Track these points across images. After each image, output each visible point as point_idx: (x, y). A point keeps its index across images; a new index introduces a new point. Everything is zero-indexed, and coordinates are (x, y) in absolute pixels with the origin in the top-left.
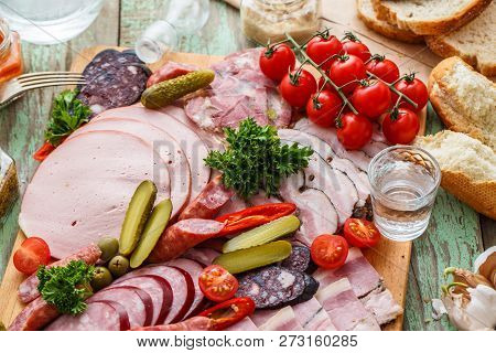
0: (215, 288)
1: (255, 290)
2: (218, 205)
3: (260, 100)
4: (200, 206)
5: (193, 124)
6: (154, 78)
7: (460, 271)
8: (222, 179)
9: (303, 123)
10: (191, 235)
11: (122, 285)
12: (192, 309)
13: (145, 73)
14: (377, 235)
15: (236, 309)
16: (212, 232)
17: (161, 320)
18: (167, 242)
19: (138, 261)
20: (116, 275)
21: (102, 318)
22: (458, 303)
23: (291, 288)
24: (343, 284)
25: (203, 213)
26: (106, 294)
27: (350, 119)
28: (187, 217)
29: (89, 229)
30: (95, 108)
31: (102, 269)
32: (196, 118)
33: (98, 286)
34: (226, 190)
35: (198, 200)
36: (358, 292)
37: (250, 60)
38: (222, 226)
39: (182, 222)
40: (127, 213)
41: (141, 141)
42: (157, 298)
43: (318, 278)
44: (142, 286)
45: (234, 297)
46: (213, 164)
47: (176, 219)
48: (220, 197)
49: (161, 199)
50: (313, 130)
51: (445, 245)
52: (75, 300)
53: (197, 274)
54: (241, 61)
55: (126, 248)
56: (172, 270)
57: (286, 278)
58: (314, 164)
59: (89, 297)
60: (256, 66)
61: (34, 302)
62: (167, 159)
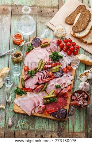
0: (50, 75)
1: (55, 75)
3: (56, 47)
5: (47, 50)
6: (42, 43)
7: (82, 74)
8: (51, 59)
9: (62, 51)
10: (47, 67)
11: (38, 73)
12: (47, 77)
13: (41, 42)
14: (71, 68)
15: (53, 77)
16: (50, 67)
17: (43, 79)
18: (44, 68)
19: (40, 70)
22: (81, 78)
25: (49, 64)
26: (36, 75)
27: (69, 51)
28: (47, 64)
29: (34, 65)
30: (34, 47)
31: (36, 71)
32: (48, 50)
33: (35, 73)
34: (52, 61)
35: (48, 62)
36: (68, 76)
37: (55, 41)
40: (39, 63)
41: (40, 53)
43: (63, 74)
44: (41, 74)
46: (50, 56)
47: (45, 65)
48: (51, 62)
49: (43, 62)
50: (64, 52)
51: (80, 69)
52: (32, 75)
53: (48, 72)
54: (54, 41)
55: (39, 68)
56: (44, 71)
57: (60, 74)
58: (64, 58)
59: (34, 75)
60: (56, 42)
61: (27, 75)
62: (44, 56)
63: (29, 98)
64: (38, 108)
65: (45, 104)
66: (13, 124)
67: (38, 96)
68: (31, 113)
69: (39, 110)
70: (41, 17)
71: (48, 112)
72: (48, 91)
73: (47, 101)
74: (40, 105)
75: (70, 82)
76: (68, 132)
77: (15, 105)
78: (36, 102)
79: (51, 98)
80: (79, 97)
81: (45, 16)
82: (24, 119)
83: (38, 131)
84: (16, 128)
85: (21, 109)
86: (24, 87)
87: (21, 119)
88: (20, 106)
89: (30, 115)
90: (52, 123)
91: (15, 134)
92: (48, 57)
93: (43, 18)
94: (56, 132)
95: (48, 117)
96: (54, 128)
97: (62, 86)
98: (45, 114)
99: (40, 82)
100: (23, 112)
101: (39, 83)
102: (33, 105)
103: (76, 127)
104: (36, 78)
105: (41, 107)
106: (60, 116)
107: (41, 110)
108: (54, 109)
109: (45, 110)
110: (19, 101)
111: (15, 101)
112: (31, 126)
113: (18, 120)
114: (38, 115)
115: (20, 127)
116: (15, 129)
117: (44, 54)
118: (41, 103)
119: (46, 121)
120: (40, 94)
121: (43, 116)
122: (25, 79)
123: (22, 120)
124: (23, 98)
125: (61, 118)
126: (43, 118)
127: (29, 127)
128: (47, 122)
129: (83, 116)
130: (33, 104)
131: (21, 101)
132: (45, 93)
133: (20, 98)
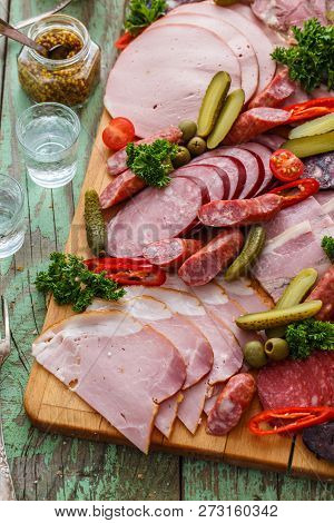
0: (285, 170)
1: (318, 173)
2: (284, 96)
3: (320, 1)
4: (268, 95)
5: (260, 22)
8: (289, 73)
10: (263, 121)
11: (201, 163)
12: (262, 187)
15: (303, 188)
16: (281, 120)
17: (237, 195)
18: (240, 127)
19: (214, 142)
20: (195, 154)
21: (185, 191)
25: (271, 103)
26: (187, 171)
28: (257, 106)
29: (168, 112)
30: (170, 2)
31: (183, 148)
32: (263, 16)
33: (178, 163)
34: (291, 84)
35: (267, 91)
38: (290, 115)
39: (253, 110)
40: (205, 100)
41: (215, 35)
42: (233, 175)
44: (219, 165)
45: (299, 179)
47: (246, 107)
48: (285, 90)
49: (234, 88)
52: (160, 175)
53: (267, 158)
55: (203, 131)
56: (245, 152)
59: (172, 172)
61: (124, 175)
62: (238, 52)
63: (138, 328)
64: (204, 392)
65: (250, 365)
67: (200, 312)
68: (155, 430)
69: (209, 409)
71: (272, 422)
72: (268, 282)
73: (270, 346)
74: (220, 374)
77: (42, 377)
78: (190, 354)
79: (297, 321)
82: (99, 471)
85: (75, 404)
86: (100, 252)
87: (82, 475)
88: (74, 382)
89: (142, 443)
95: (279, 456)
98: (256, 438)
99: (216, 216)
100: (93, 425)
101: (205, 220)
102: (163, 375)
104: (185, 193)
105: (221, 385)
107: (227, 406)
108: (315, 399)
109: (256, 411)
110: (69, 346)
111: (41, 350)
113: (58, 482)
114: (205, 442)
117: (238, 44)
118: (225, 356)
119: (263, 489)
120: (217, 299)
121: (242, 448)
122: (107, 203)
123: (85, 483)
124: (94, 323)
126: (242, 466)
130: (166, 364)
131: (79, 347)
132: (250, 291)
133: (72, 329)
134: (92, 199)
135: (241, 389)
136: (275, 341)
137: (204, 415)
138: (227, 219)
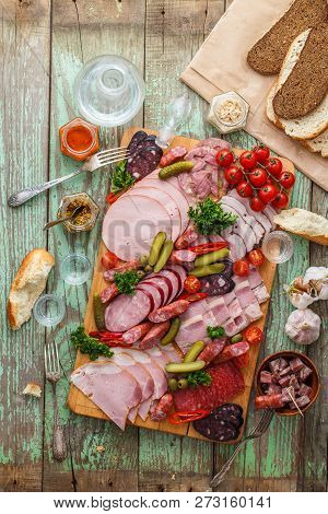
1: (207, 285)
2: (193, 240)
3: (215, 175)
4: (185, 242)
14: (264, 258)
16: (190, 259)
17: (166, 302)
18: (171, 261)
19: (158, 269)
22: (294, 298)
23: (223, 287)
24: (245, 284)
26: (143, 286)
27: (256, 200)
30: (136, 175)
31: (141, 272)
32: (184, 188)
34: (197, 233)
36: (252, 286)
39: (177, 252)
41: (158, 202)
42: (166, 290)
43: (235, 279)
46: (191, 214)
48: (194, 237)
55: (152, 262)
57: (222, 282)
62: (171, 213)
63: (118, 371)
64: (149, 403)
66: (69, 448)
67: (149, 361)
68: (127, 419)
69: (152, 411)
70: (160, 39)
71: (180, 418)
72: (181, 344)
73: (180, 384)
74: (157, 395)
75: (255, 311)
76: (243, 477)
77: (75, 391)
78: (144, 385)
79: (193, 373)
80: (285, 372)
81: (174, 35)
82: (102, 432)
83: (148, 473)
84: (79, 461)
85: (91, 405)
87: (94, 434)
88: (91, 395)
89: (122, 426)
90: (194, 447)
91: (75, 482)
92: (186, 218)
93: (169, 41)
94: (206, 475)
96: (199, 462)
97: (230, 327)
98: (173, 424)
99: (157, 317)
100: (99, 415)
101: (151, 318)
102: (132, 395)
103: (268, 461)
104: (142, 301)
105: (158, 401)
106: (221, 433)
107: (160, 412)
108: (199, 406)
110: (88, 377)
111: (75, 378)
112: (124, 457)
113: (84, 437)
114: (150, 425)
115: (91, 459)
116: (76, 467)
117: (171, 207)
118: (160, 385)
119: (175, 439)
120: (157, 353)
121: (166, 427)
123: (96, 437)
124: (99, 367)
125: (222, 438)
127: (120, 460)
128: (178, 442)
129: (294, 425)
130: (133, 389)
131: (93, 378)
132: (172, 349)
133: (89, 369)
134: (97, 301)
135: (167, 405)
136: (182, 381)
137: (149, 413)
138: (162, 318)
